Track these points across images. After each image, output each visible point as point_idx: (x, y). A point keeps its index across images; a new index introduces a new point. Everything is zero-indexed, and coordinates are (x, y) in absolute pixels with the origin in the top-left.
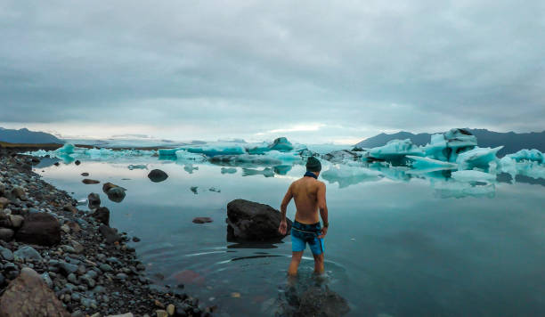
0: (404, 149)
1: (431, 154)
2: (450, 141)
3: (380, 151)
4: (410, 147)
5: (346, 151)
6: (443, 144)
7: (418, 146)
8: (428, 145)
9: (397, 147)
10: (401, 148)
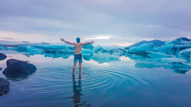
0: (149, 48)
1: (164, 51)
2: (176, 44)
3: (135, 49)
4: (153, 47)
5: (120, 49)
6: (172, 45)
7: (157, 46)
8: (162, 46)
9: (145, 47)
10: (147, 47)
